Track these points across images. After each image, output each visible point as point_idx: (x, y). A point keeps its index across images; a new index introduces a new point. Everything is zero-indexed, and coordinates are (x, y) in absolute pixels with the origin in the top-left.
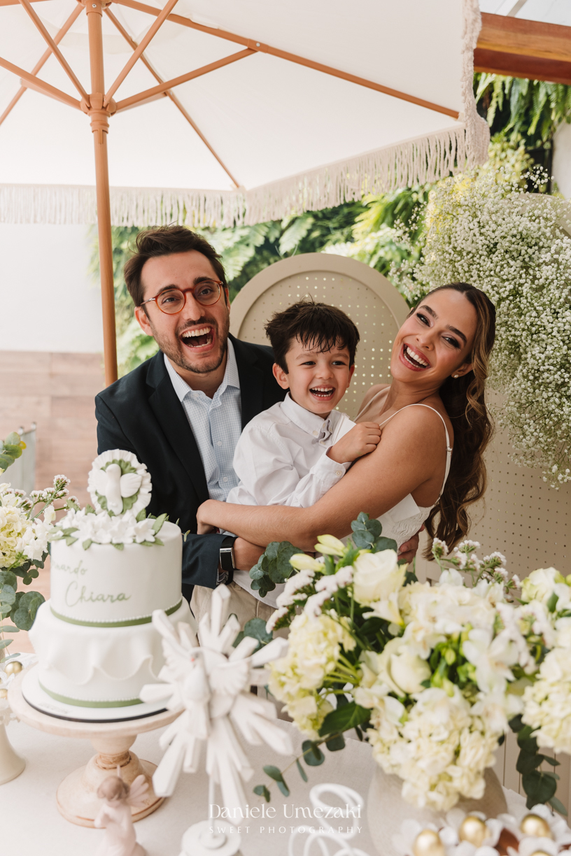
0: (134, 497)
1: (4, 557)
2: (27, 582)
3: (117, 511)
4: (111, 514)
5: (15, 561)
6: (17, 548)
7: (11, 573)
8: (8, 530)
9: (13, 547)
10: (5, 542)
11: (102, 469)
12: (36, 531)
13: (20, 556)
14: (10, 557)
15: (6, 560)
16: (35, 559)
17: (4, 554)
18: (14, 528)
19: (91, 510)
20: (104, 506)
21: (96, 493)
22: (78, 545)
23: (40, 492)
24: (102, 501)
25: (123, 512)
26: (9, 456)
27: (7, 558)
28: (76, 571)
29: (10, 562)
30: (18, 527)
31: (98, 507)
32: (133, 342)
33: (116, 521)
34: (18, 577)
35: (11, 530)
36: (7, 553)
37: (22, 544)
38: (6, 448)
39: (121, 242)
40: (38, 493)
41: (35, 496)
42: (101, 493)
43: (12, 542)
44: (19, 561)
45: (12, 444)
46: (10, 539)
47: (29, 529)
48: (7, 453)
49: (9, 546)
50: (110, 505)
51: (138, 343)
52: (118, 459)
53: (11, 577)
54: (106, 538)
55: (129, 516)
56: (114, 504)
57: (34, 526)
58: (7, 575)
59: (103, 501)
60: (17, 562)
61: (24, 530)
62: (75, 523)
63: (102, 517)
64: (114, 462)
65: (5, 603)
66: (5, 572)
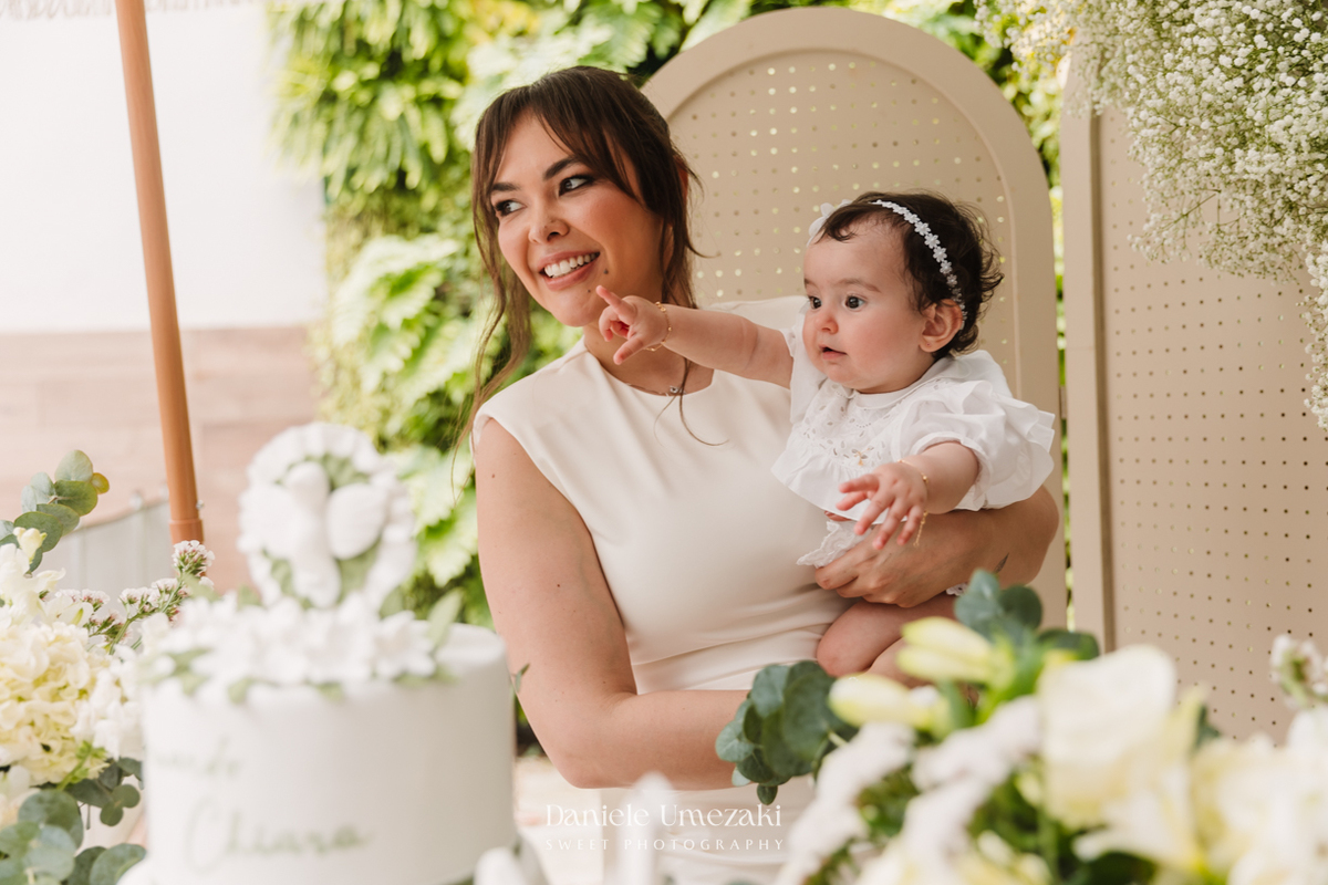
0: (367, 556)
1: (46, 756)
2: (111, 818)
3: (323, 596)
4: (307, 604)
5: (75, 763)
6: (78, 730)
7: (65, 798)
8: (52, 685)
9: (67, 729)
10: (47, 716)
11: (278, 482)
12: (123, 683)
13: (88, 751)
14: (61, 753)
15: (52, 764)
16: (125, 755)
17: (47, 748)
18: (69, 677)
19: (251, 597)
20: (286, 585)
21: (265, 553)
22: (214, 694)
23: (144, 590)
24: (281, 572)
25: (340, 599)
26: (63, 507)
27: (52, 757)
28: (211, 768)
29: (62, 767)
30: (79, 676)
31: (271, 590)
32: (371, 291)
33: (319, 623)
34: (84, 808)
35: (61, 683)
36: (51, 744)
37: (88, 719)
38: (58, 488)
39: (334, 76)
40: (137, 593)
41: (131, 602)
42: (278, 550)
43: (65, 714)
44: (87, 764)
45: (73, 479)
46: (59, 706)
47: (104, 678)
48: (59, 502)
49: (57, 727)
50: (304, 581)
51: (382, 292)
52: (317, 449)
53: (64, 806)
54: (291, 667)
55: (358, 608)
56: (315, 579)
57: (116, 668)
58: (53, 801)
59: (282, 569)
60: (79, 767)
61: (93, 682)
62: (205, 637)
63: (282, 614)
64: (308, 459)
65: (46, 874)
66: (48, 794)
